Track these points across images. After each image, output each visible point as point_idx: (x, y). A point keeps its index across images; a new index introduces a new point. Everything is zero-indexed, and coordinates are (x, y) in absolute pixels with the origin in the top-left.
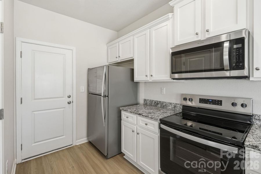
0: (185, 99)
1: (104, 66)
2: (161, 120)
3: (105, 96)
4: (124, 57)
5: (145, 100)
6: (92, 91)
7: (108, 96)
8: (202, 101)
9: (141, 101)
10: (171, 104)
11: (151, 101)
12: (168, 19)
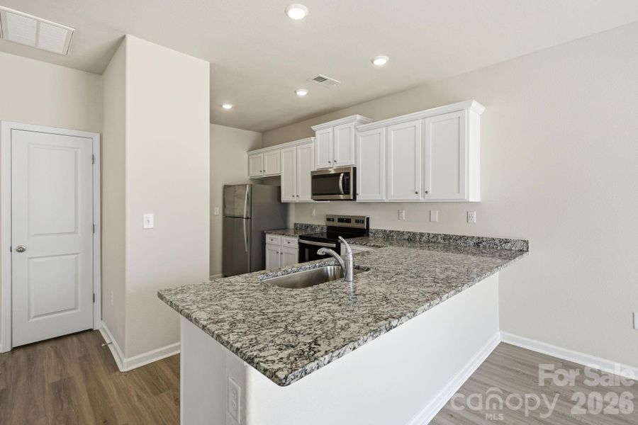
0: (329, 220)
1: (246, 185)
2: (300, 236)
3: (247, 218)
4: (270, 172)
5: (295, 224)
6: (228, 213)
7: (251, 218)
8: (341, 220)
9: (291, 226)
10: (319, 226)
11: (301, 225)
12: (311, 142)
